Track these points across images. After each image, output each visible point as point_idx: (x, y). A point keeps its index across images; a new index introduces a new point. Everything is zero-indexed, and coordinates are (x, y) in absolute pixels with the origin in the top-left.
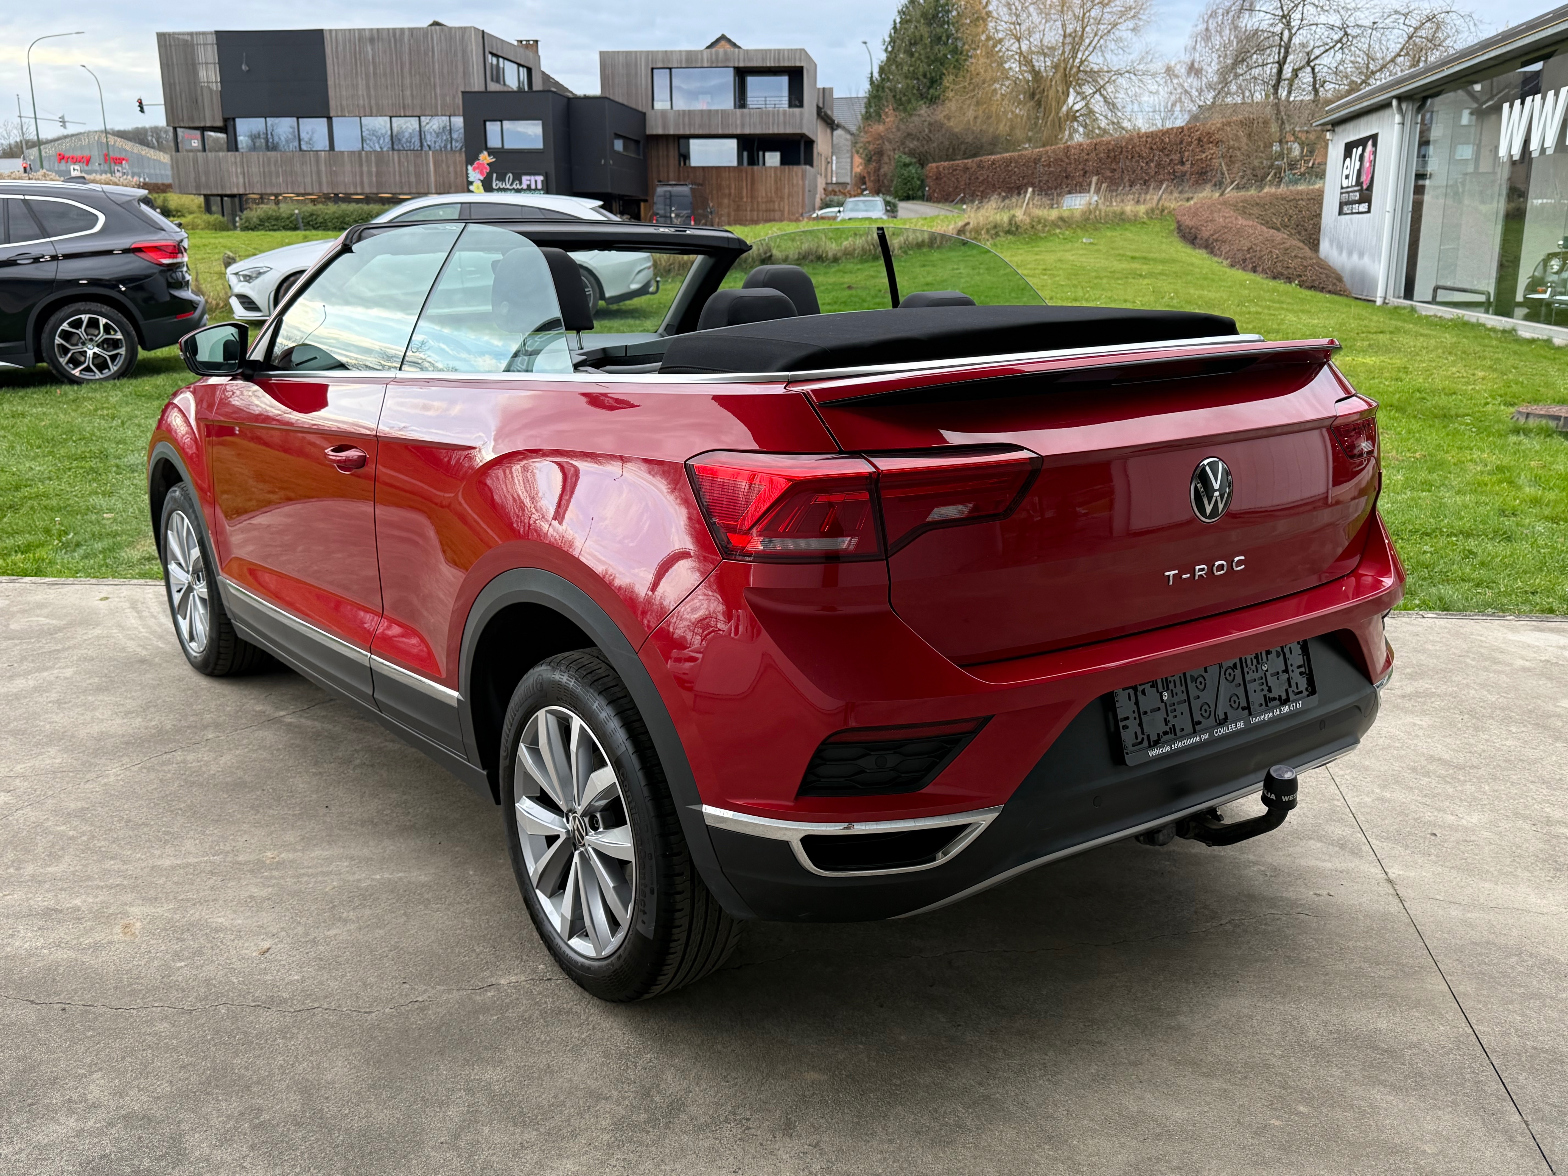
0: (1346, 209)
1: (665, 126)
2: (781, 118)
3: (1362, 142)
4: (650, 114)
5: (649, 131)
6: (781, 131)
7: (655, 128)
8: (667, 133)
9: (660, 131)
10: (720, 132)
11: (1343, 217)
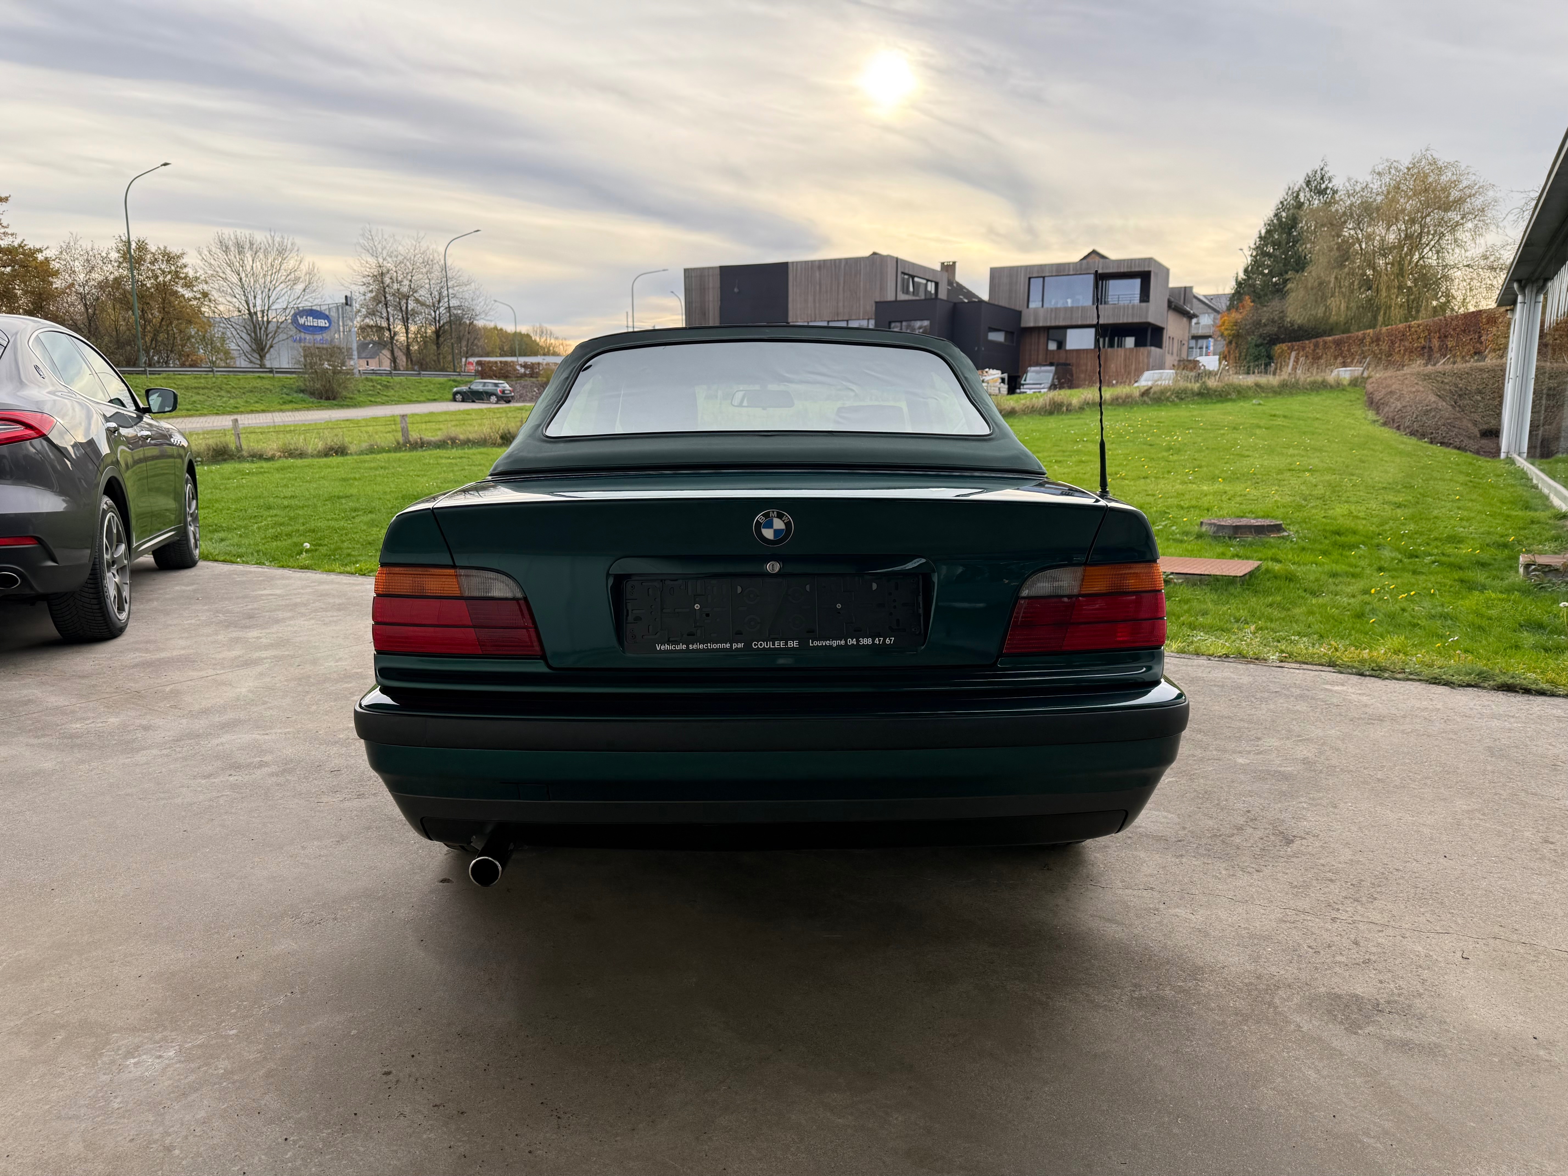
1: (1036, 320)
2: (1130, 311)
4: (1025, 312)
5: (1023, 325)
6: (1130, 320)
7: (1028, 321)
8: (1037, 325)
9: (1032, 324)
10: (1079, 323)
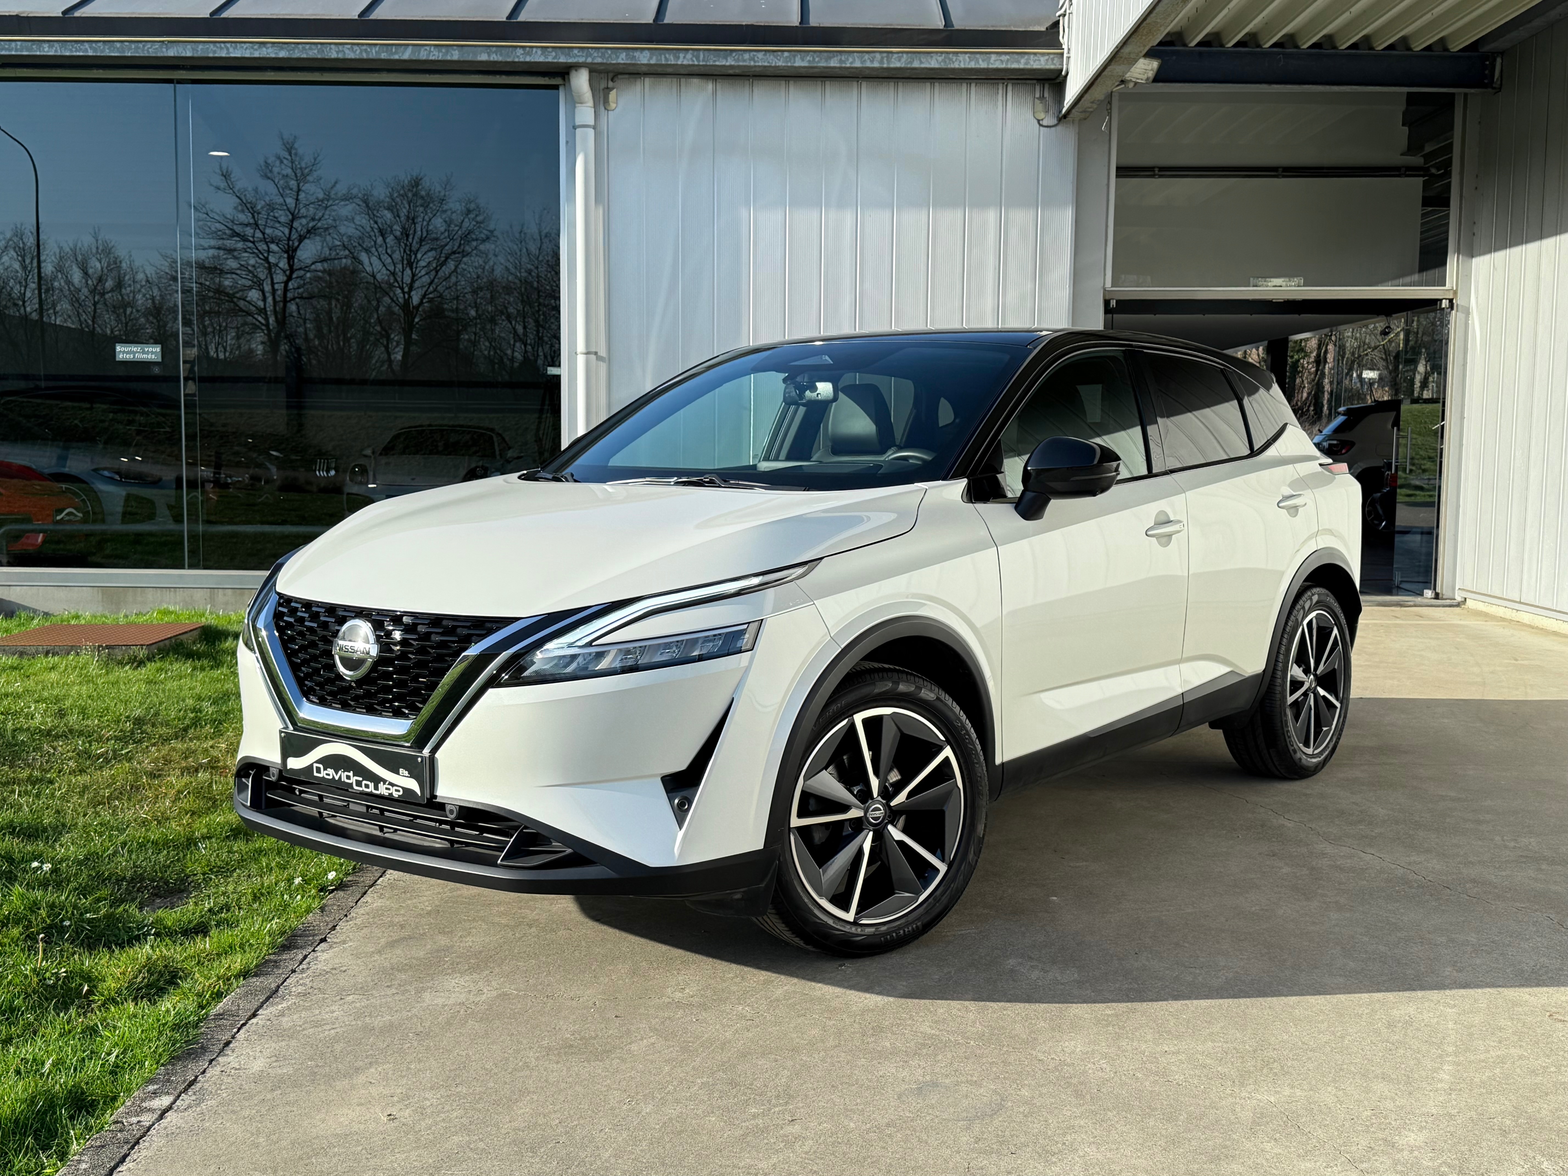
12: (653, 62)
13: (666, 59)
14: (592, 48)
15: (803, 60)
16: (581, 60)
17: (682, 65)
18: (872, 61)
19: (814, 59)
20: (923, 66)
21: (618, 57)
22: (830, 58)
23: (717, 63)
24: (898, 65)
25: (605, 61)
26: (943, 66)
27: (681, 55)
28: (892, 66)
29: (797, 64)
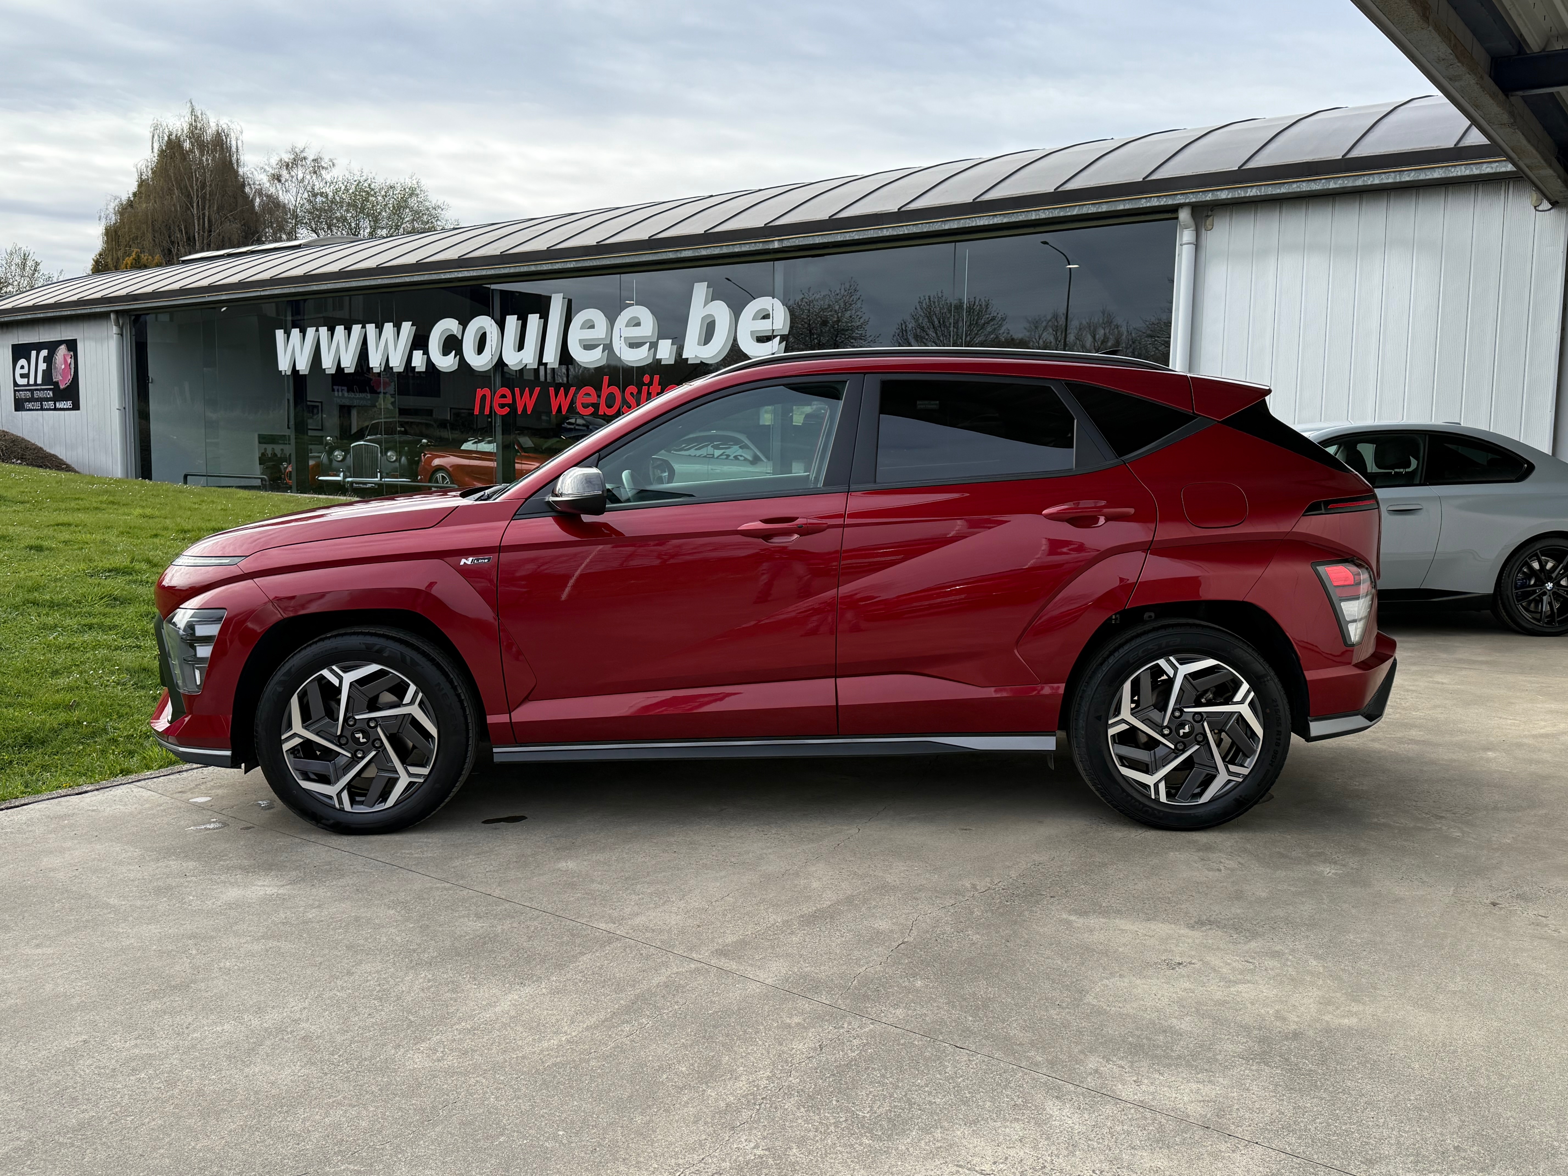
0: (28, 405)
3: (53, 347)
11: (23, 412)
12: (1229, 197)
13: (1238, 193)
14: (1189, 193)
15: (1335, 184)
16: (1182, 201)
17: (1249, 196)
18: (1388, 179)
19: (1344, 182)
20: (1427, 177)
21: (1206, 197)
22: (1356, 180)
23: (1274, 193)
24: (1408, 179)
25: (1198, 200)
26: (1443, 175)
27: (1249, 190)
28: (1403, 180)
29: (1330, 187)
